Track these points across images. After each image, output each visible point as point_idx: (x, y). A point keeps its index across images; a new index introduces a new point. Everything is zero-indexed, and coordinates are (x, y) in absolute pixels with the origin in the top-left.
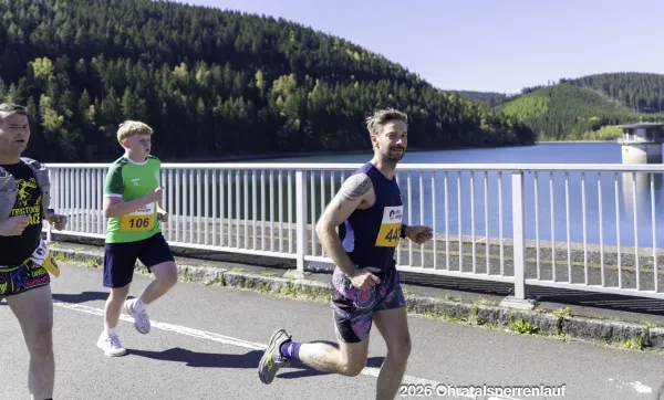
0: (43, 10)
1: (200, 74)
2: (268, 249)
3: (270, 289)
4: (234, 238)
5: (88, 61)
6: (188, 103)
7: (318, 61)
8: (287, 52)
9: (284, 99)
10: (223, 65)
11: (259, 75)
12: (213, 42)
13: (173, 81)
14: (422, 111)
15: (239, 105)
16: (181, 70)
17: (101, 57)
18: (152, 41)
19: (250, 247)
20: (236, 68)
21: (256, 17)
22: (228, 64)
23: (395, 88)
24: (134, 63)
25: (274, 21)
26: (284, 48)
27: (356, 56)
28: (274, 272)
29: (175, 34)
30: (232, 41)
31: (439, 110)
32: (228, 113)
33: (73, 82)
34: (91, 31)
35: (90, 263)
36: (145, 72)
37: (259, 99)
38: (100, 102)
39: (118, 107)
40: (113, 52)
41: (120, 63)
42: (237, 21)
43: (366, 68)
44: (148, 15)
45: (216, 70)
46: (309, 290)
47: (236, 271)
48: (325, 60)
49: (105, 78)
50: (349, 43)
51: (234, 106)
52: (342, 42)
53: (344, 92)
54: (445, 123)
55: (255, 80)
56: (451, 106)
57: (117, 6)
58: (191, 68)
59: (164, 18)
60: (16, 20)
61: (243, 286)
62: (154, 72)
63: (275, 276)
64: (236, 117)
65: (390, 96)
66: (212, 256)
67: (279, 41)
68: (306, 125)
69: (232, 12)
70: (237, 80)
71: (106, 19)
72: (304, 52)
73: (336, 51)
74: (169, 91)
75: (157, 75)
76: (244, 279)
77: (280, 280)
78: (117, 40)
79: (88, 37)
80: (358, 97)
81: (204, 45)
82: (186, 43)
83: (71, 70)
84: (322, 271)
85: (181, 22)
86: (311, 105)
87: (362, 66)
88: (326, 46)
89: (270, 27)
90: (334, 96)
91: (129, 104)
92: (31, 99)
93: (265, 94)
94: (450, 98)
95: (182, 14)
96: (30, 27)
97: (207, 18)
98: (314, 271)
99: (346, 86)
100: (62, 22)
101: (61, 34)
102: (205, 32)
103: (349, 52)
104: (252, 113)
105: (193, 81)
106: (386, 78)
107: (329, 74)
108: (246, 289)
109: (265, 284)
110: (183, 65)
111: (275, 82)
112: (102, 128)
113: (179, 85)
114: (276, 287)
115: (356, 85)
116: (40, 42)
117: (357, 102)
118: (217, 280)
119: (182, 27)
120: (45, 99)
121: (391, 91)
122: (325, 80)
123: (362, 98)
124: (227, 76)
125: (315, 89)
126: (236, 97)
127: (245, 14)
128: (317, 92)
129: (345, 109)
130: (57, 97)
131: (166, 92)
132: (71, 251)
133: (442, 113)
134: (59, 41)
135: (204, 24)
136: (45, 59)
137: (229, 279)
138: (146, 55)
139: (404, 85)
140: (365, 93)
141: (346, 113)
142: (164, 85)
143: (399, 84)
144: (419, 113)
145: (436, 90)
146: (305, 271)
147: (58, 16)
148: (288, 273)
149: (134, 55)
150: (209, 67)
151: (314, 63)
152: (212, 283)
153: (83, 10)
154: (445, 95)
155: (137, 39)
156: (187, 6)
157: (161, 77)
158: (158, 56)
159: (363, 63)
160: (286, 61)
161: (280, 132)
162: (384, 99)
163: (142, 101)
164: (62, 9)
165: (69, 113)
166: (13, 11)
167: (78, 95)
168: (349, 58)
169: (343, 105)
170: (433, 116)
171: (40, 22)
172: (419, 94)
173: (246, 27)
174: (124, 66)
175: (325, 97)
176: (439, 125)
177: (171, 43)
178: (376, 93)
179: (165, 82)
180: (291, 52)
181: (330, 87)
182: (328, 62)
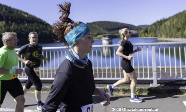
7: (13, 17)
8: (2, 15)
23: (39, 26)
27: (26, 15)
43: (29, 19)
50: (24, 12)
52: (21, 11)
53: (22, 27)
65: (37, 28)
72: (8, 14)
73: (20, 14)
80: (27, 28)
86: (11, 31)
88: (16, 12)
90: (19, 28)
99: (23, 25)
103: (24, 14)
106: (36, 22)
107: (17, 21)
115: (26, 24)
122: (16, 23)
123: (28, 28)
125: (12, 26)
139: (42, 25)
141: (23, 33)
143: (40, 24)
144: (47, 33)
151: (12, 17)
159: (28, 18)
160: (2, 17)
162: (35, 29)
168: (23, 16)
169: (22, 31)
172: (46, 27)
175: (16, 28)
176: (53, 36)
178: (33, 27)
180: (4, 14)
181: (17, 25)
182: (16, 17)
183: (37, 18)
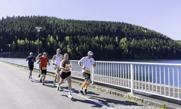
0: (67, 25)
1: (102, 38)
2: (122, 85)
3: (123, 97)
4: (113, 81)
5: (76, 37)
6: (99, 46)
7: (133, 33)
8: (124, 31)
9: (123, 44)
10: (107, 36)
11: (116, 38)
12: (105, 30)
13: (95, 41)
14: (168, 47)
15: (111, 46)
16: (97, 38)
17: (79, 35)
18: (90, 31)
19: (117, 85)
20: (110, 36)
21: (116, 22)
22: (108, 36)
23: (158, 40)
24: (86, 37)
25: (121, 23)
26: (123, 30)
27: (145, 31)
28: (125, 92)
29: (95, 29)
30: (109, 30)
31: (175, 47)
32: (108, 48)
33: (73, 42)
34: (77, 29)
35: (79, 84)
36: (88, 39)
37: (116, 45)
38: (79, 46)
39: (83, 47)
40: (81, 34)
41: (83, 37)
42: (110, 24)
43: (148, 34)
44: (89, 24)
45: (105, 37)
46: (135, 99)
47: (113, 91)
48: (135, 33)
49: (80, 40)
50: (143, 28)
51: (110, 47)
52: (141, 28)
53: (141, 42)
54: (177, 51)
55: (115, 39)
56: (179, 45)
57: (82, 23)
58: (99, 37)
59: (93, 25)
60: (62, 28)
61: (116, 95)
62: (90, 39)
63: (125, 93)
64: (111, 49)
65: (157, 43)
66: (107, 86)
67: (122, 29)
68: (130, 51)
69: (109, 22)
70: (111, 40)
71: (80, 26)
72: (129, 31)
73: (139, 30)
74: (94, 43)
75: (91, 39)
76: (116, 93)
77: (126, 95)
78: (82, 31)
79: (76, 31)
80: (146, 43)
81: (102, 31)
82: (98, 31)
83: (73, 39)
84: (138, 94)
85: (97, 26)
86: (131, 46)
87: (147, 34)
88: (136, 29)
89: (119, 25)
90: (138, 43)
91: (85, 46)
92: (65, 45)
93: (118, 43)
94: (179, 43)
95: (97, 23)
96: (65, 30)
97: (103, 24)
98: (136, 94)
99: (142, 40)
100: (71, 28)
102: (103, 27)
103: (143, 30)
104: (115, 48)
105: (100, 40)
106: (155, 37)
107: (137, 37)
108: (116, 96)
109: (122, 95)
110: (97, 36)
111: (121, 40)
112: (79, 52)
113: (96, 41)
114: (125, 97)
115: (145, 40)
116: (67, 33)
117: (146, 45)
118: (109, 92)
119: (97, 27)
120: (68, 46)
121: (157, 41)
122: (135, 39)
124: (108, 39)
126: (110, 44)
127: (113, 22)
128: (133, 42)
129: (142, 47)
130: (70, 45)
131: (93, 43)
132: (75, 81)
133: (176, 48)
134: (71, 32)
135: (102, 26)
136: (68, 37)
137: (112, 93)
138: (89, 34)
139: (161, 39)
140: (148, 42)
141: (142, 48)
142: (93, 42)
143: (160, 39)
144: (167, 48)
145: (173, 40)
146: (133, 93)
147: (70, 26)
148: (128, 93)
149: (86, 34)
150: (104, 36)
151: (132, 34)
152: (107, 93)
153: (75, 25)
154: (177, 42)
155: (87, 31)
156: (98, 21)
157: (92, 40)
158: (91, 34)
159: (147, 33)
160: (124, 34)
161: (122, 54)
162: (154, 44)
163: (88, 46)
164: (71, 25)
165: (73, 49)
166: (62, 26)
167: (74, 45)
168: (143, 31)
170: (172, 49)
171: (67, 28)
172: (167, 42)
173: (113, 25)
174: (84, 37)
175: (135, 44)
176: (175, 52)
177: (94, 31)
178: (152, 42)
179: (93, 41)
180: (125, 31)
181: (137, 41)
182: (136, 34)
183: (157, 32)
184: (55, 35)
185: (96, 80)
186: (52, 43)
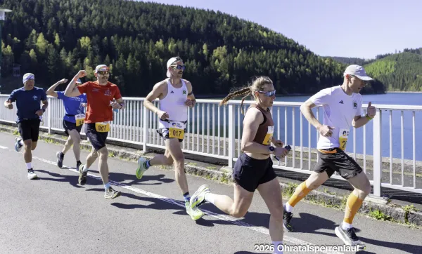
0: (86, 9)
1: (171, 46)
2: (211, 152)
3: (212, 177)
5: (109, 38)
6: (164, 63)
7: (241, 38)
8: (222, 32)
9: (219, 61)
10: (183, 40)
11: (205, 47)
12: (179, 25)
13: (155, 50)
14: (307, 69)
15: (193, 65)
16: (160, 44)
17: (116, 36)
18: (144, 25)
19: (200, 150)
20: (191, 42)
22: (187, 40)
23: (290, 55)
24: (134, 39)
25: (214, 13)
26: (220, 30)
27: (265, 34)
28: (215, 167)
29: (156, 22)
30: (190, 26)
31: (319, 69)
33: (101, 51)
34: (111, 21)
36: (140, 45)
37: (204, 61)
38: (115, 62)
39: (125, 65)
40: (122, 33)
41: (126, 40)
42: (193, 13)
43: (271, 42)
44: (142, 11)
45: (180, 43)
47: (192, 165)
48: (245, 37)
49: (118, 48)
50: (260, 26)
51: (190, 65)
52: (256, 26)
53: (257, 57)
54: (322, 78)
55: (202, 50)
56: (327, 66)
58: (165, 42)
59: (151, 13)
60: (72, 15)
61: (196, 174)
62: (145, 45)
63: (215, 169)
64: (191, 72)
65: (286, 60)
67: (217, 26)
68: (233, 77)
69: (189, 8)
70: (192, 50)
71: (119, 14)
72: (232, 32)
73: (252, 31)
74: (153, 56)
75: (146, 47)
76: (196, 170)
77: (218, 172)
78: (125, 26)
79: (109, 24)
80: (266, 60)
81: (173, 29)
82: (163, 27)
83: (100, 43)
85: (160, 15)
86: (236, 65)
87: (268, 41)
88: (246, 28)
89: (211, 17)
90: (251, 60)
91: (131, 63)
92: (79, 60)
93: (208, 58)
94: (326, 61)
95: (161, 10)
96: (79, 19)
97: (175, 12)
99: (258, 53)
100: (96, 16)
101: (95, 23)
102: (174, 20)
103: (260, 32)
104: (201, 69)
105: (166, 50)
106: (284, 48)
107: (247, 46)
108: (198, 176)
109: (209, 174)
110: (161, 40)
111: (214, 51)
113: (159, 52)
114: (216, 176)
115: (264, 53)
116: (84, 27)
117: (265, 64)
119: (161, 18)
120: (86, 60)
121: (287, 57)
122: (245, 49)
123: (268, 61)
124: (186, 47)
125: (239, 55)
126: (191, 60)
127: (197, 9)
128: (240, 57)
129: (257, 68)
130: (92, 59)
131: (151, 56)
133: (321, 71)
134: (94, 27)
135: (173, 16)
136: (87, 38)
137: (188, 169)
138: (141, 35)
139: (295, 53)
140: (270, 57)
141: (258, 70)
142: (150, 52)
143: (292, 52)
144: (305, 71)
145: (316, 57)
147: (94, 13)
148: (223, 168)
149: (134, 34)
150: (176, 41)
151: (238, 39)
153: (106, 9)
154: (323, 60)
155: (135, 25)
156: (164, 5)
157: (149, 48)
158: (147, 35)
159: (269, 38)
160: (221, 38)
162: (282, 62)
163: (138, 62)
164: (96, 9)
166: (70, 11)
167: (103, 58)
168: (260, 34)
169: (256, 66)
170: (314, 73)
171: (84, 16)
172: (305, 59)
173: (198, 17)
174: (128, 41)
175: (245, 60)
176: (318, 79)
177: (154, 27)
178: (277, 58)
179: (151, 50)
180: (224, 32)
181: (248, 54)
182: (246, 39)
183: (286, 38)
184: (52, 32)
185: (152, 143)
186: (43, 52)
